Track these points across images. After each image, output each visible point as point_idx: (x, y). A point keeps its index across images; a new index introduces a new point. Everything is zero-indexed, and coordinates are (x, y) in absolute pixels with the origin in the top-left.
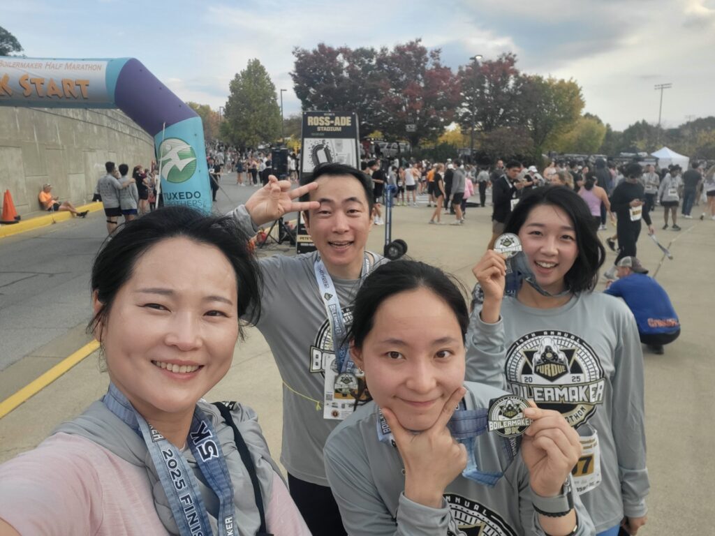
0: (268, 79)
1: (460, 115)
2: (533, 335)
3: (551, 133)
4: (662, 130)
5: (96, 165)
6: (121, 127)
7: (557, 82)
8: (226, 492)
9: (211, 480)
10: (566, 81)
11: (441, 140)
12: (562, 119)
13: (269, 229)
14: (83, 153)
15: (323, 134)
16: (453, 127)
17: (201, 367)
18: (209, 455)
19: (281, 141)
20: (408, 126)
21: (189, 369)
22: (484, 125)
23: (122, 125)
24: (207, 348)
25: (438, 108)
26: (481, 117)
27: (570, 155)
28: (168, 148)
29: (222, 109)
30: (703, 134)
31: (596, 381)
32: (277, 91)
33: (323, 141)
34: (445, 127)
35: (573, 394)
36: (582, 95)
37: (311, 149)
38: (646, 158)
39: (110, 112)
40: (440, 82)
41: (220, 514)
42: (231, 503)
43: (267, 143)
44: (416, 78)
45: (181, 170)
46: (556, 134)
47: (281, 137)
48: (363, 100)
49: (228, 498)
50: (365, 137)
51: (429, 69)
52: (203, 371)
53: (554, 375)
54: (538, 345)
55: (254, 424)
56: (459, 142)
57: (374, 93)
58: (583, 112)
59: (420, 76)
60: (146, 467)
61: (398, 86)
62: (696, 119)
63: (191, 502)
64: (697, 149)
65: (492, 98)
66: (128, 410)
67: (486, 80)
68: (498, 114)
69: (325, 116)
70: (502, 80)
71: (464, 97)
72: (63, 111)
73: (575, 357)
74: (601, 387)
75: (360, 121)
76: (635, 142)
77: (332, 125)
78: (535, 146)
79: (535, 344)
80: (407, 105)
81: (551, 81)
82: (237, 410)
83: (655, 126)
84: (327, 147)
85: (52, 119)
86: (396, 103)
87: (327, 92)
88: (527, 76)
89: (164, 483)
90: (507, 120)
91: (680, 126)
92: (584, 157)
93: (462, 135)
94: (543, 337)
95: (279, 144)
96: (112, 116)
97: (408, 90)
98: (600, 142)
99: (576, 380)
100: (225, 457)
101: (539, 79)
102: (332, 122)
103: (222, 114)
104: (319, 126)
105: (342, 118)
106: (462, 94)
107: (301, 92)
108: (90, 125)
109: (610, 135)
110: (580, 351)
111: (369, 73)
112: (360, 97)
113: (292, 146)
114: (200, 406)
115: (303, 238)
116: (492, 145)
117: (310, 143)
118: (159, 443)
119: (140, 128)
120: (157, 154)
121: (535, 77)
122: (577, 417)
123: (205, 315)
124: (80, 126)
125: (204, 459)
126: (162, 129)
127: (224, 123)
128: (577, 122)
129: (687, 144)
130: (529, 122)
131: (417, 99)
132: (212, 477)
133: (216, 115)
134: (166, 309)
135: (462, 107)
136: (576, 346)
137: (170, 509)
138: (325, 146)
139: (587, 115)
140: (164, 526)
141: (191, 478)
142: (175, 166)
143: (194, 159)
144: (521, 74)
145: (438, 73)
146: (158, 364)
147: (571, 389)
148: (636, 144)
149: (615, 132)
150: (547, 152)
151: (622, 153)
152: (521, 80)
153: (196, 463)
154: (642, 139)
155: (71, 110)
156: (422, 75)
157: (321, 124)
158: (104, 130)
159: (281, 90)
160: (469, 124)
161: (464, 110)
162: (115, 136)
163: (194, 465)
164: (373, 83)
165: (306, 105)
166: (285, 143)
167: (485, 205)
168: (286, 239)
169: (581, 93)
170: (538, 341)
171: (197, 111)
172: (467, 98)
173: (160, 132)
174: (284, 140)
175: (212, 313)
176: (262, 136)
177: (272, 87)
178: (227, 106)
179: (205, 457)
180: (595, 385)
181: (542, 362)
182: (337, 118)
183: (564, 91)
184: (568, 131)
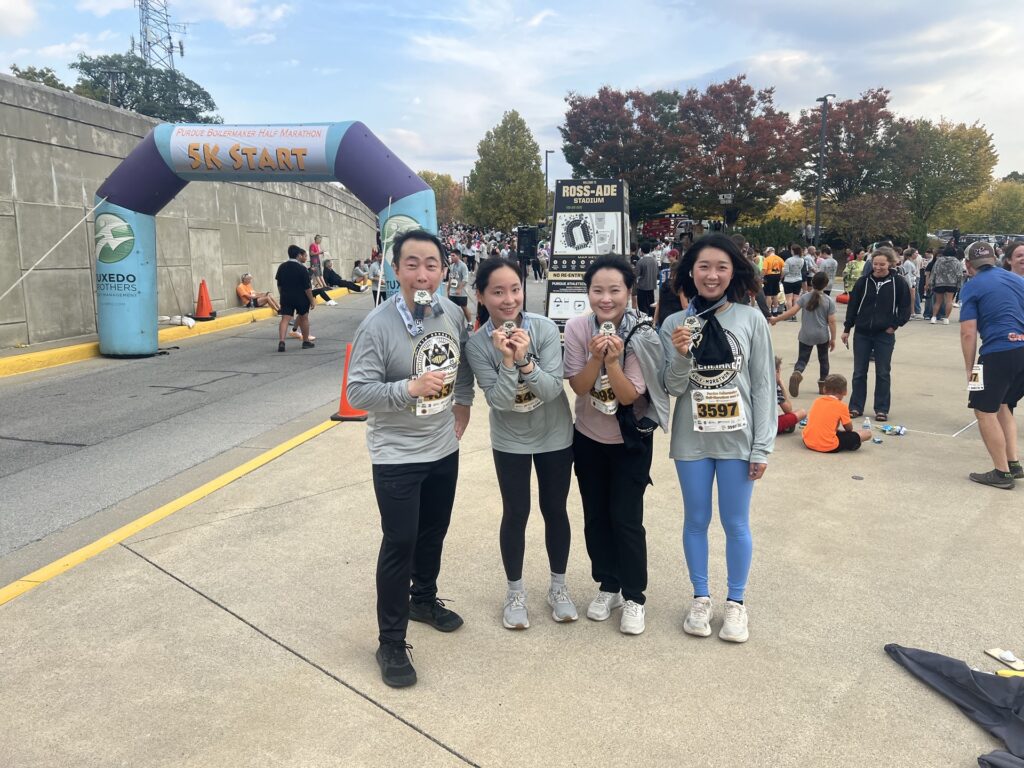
0: (530, 137)
1: (802, 179)
3: (942, 203)
6: (336, 205)
7: (954, 128)
10: (968, 127)
11: (771, 215)
12: (960, 182)
15: (580, 207)
16: (792, 197)
20: (721, 197)
22: (839, 193)
23: (338, 202)
25: (768, 170)
26: (835, 180)
28: (394, 227)
29: (466, 179)
32: (541, 154)
34: (778, 197)
36: (993, 146)
40: (772, 134)
44: (737, 130)
46: (950, 205)
48: (660, 162)
50: (661, 213)
51: (757, 115)
56: (799, 216)
57: (674, 151)
59: (743, 127)
61: (710, 141)
65: (851, 155)
67: (843, 129)
68: (860, 178)
69: (583, 185)
70: (867, 128)
71: (808, 154)
72: (269, 185)
77: (592, 196)
78: (915, 223)
80: (723, 168)
81: (944, 126)
85: (255, 195)
86: (706, 163)
88: (907, 121)
90: (874, 186)
93: (804, 208)
97: (723, 147)
101: (926, 125)
102: (593, 192)
103: (466, 187)
104: (576, 197)
105: (605, 186)
106: (805, 150)
107: (572, 155)
108: (299, 203)
111: (669, 125)
112: (655, 157)
116: (848, 221)
117: (563, 219)
121: (918, 121)
124: (287, 204)
126: (388, 205)
127: (469, 199)
128: (985, 186)
130: (908, 187)
131: (737, 159)
133: (459, 188)
135: (805, 168)
144: (896, 119)
145: (770, 122)
150: (936, 230)
152: (895, 127)
156: (746, 125)
157: (578, 195)
159: (547, 152)
160: (816, 192)
161: (808, 170)
162: (329, 216)
164: (674, 139)
165: (578, 170)
169: (991, 143)
171: (432, 182)
172: (813, 156)
173: (385, 209)
177: (535, 148)
178: (472, 175)
182: (599, 187)
183: (964, 141)
184: (971, 200)
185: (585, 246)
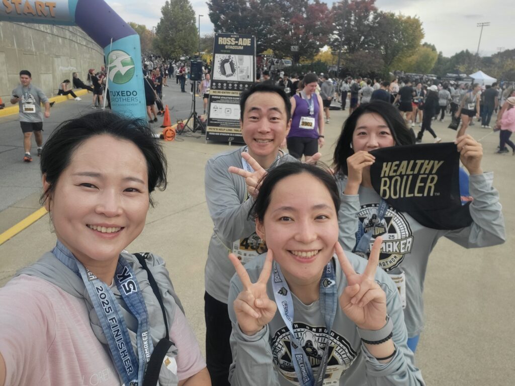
0: (190, 7)
1: (332, 40)
2: (365, 206)
3: (397, 57)
4: (479, 58)
5: (60, 67)
6: (79, 39)
7: (405, 18)
8: (143, 315)
9: (132, 307)
10: (412, 17)
11: (316, 58)
12: (407, 47)
13: (186, 120)
14: (51, 58)
15: (229, 51)
16: (326, 49)
17: (122, 228)
18: (130, 290)
19: (197, 54)
20: (292, 47)
21: (114, 230)
22: (349, 48)
23: (80, 38)
24: (127, 215)
25: (316, 34)
26: (347, 42)
27: (410, 74)
28: (114, 57)
29: (155, 28)
30: (509, 62)
31: (406, 238)
32: (196, 16)
33: (229, 56)
34: (320, 49)
35: (389, 247)
36: (423, 29)
37: (220, 62)
38: (466, 78)
39: (71, 28)
40: (318, 14)
41: (139, 330)
42: (147, 322)
43: (187, 55)
44: (300, 10)
45: (123, 74)
46: (401, 58)
47: (198, 51)
48: (260, 26)
49: (144, 319)
50: (260, 54)
51: (311, 3)
52: (124, 231)
53: (376, 234)
54: (367, 214)
55: (163, 268)
56: (330, 60)
57: (269, 21)
58: (423, 42)
59: (303, 9)
60: (84, 299)
61: (287, 16)
62: (505, 50)
63: (116, 322)
64: (503, 73)
65: (356, 29)
66: (71, 259)
67: (353, 14)
68: (360, 41)
69: (231, 38)
70: (364, 14)
71: (335, 26)
72: (36, 26)
73: (392, 222)
74: (409, 242)
75: (257, 41)
76: (458, 66)
77: (236, 45)
78: (385, 66)
79: (365, 213)
80: (293, 31)
81: (401, 17)
82: (150, 259)
83: (474, 54)
84: (232, 61)
85: (28, 31)
86: (284, 28)
87: (234, 18)
88: (383, 13)
89: (97, 309)
90: (366, 46)
91: (492, 55)
92: (420, 76)
93: (332, 56)
94: (372, 208)
95: (196, 57)
96: (72, 31)
97: (294, 19)
98: (433, 65)
99: (391, 237)
100: (142, 291)
101: (393, 15)
102: (237, 42)
103: (154, 32)
104: (227, 45)
105: (244, 39)
106: (334, 24)
107: (214, 18)
108: (56, 37)
109: (440, 59)
110: (396, 218)
111: (266, 5)
112: (258, 23)
113: (205, 58)
114: (123, 256)
115: (211, 129)
116: (354, 64)
117: (219, 58)
118: (94, 282)
119: (93, 41)
120: (106, 61)
121: (389, 13)
122: (390, 262)
123: (124, 191)
124: (49, 38)
125: (127, 293)
126: (110, 43)
127: (156, 40)
128: (417, 49)
129: (496, 69)
130: (382, 48)
131: (300, 27)
132: (132, 305)
133: (150, 33)
134: (96, 187)
135: (333, 34)
136: (394, 214)
137: (101, 327)
138: (230, 61)
139: (425, 44)
140: (98, 339)
141: (116, 306)
142: (119, 71)
143: (133, 66)
144: (379, 11)
145: (317, 8)
146: (91, 227)
147: (387, 244)
148: (459, 68)
149: (445, 58)
150: (393, 71)
151: (448, 74)
152: (378, 15)
153: (121, 296)
154: (463, 64)
155: (42, 25)
156: (305, 8)
157: (228, 44)
158: (67, 42)
159: (200, 16)
160: (338, 47)
161: (335, 36)
162: (75, 46)
163: (118, 297)
164: (268, 13)
165: (217, 28)
166: (201, 56)
167: (345, 109)
168: (199, 129)
169: (422, 27)
170: (367, 211)
171: (136, 30)
172: (338, 27)
173: (109, 46)
174: (199, 54)
175: (129, 190)
176: (184, 50)
177: (193, 13)
178: (158, 26)
179: (127, 292)
180: (405, 241)
181: (369, 225)
182: (240, 39)
183: (410, 25)
184: (410, 56)
185: (232, 75)
